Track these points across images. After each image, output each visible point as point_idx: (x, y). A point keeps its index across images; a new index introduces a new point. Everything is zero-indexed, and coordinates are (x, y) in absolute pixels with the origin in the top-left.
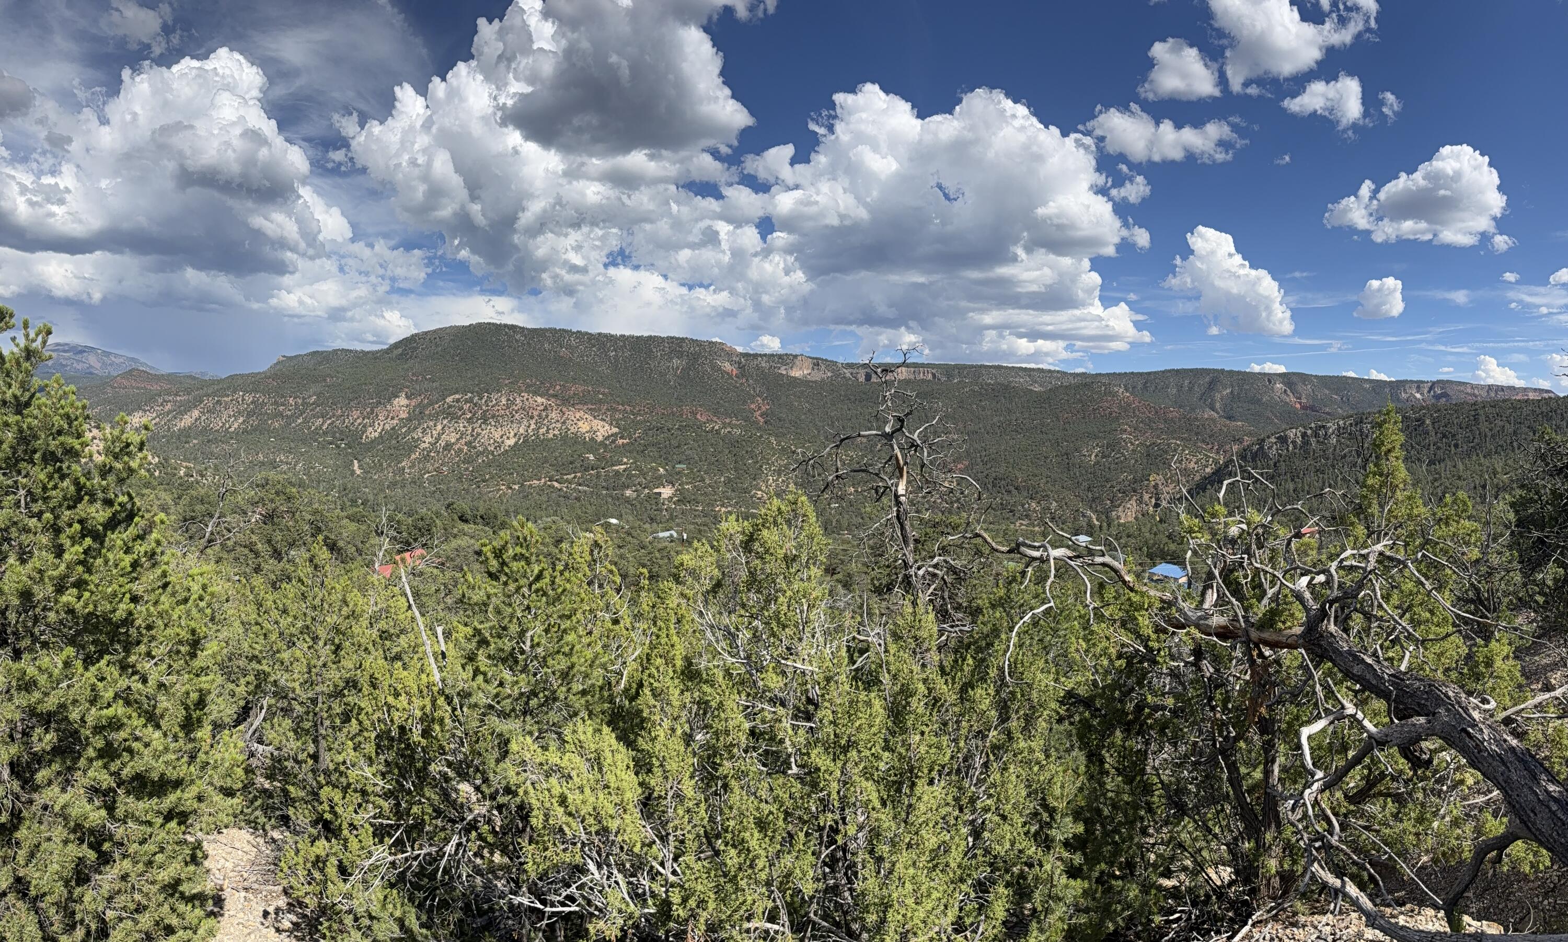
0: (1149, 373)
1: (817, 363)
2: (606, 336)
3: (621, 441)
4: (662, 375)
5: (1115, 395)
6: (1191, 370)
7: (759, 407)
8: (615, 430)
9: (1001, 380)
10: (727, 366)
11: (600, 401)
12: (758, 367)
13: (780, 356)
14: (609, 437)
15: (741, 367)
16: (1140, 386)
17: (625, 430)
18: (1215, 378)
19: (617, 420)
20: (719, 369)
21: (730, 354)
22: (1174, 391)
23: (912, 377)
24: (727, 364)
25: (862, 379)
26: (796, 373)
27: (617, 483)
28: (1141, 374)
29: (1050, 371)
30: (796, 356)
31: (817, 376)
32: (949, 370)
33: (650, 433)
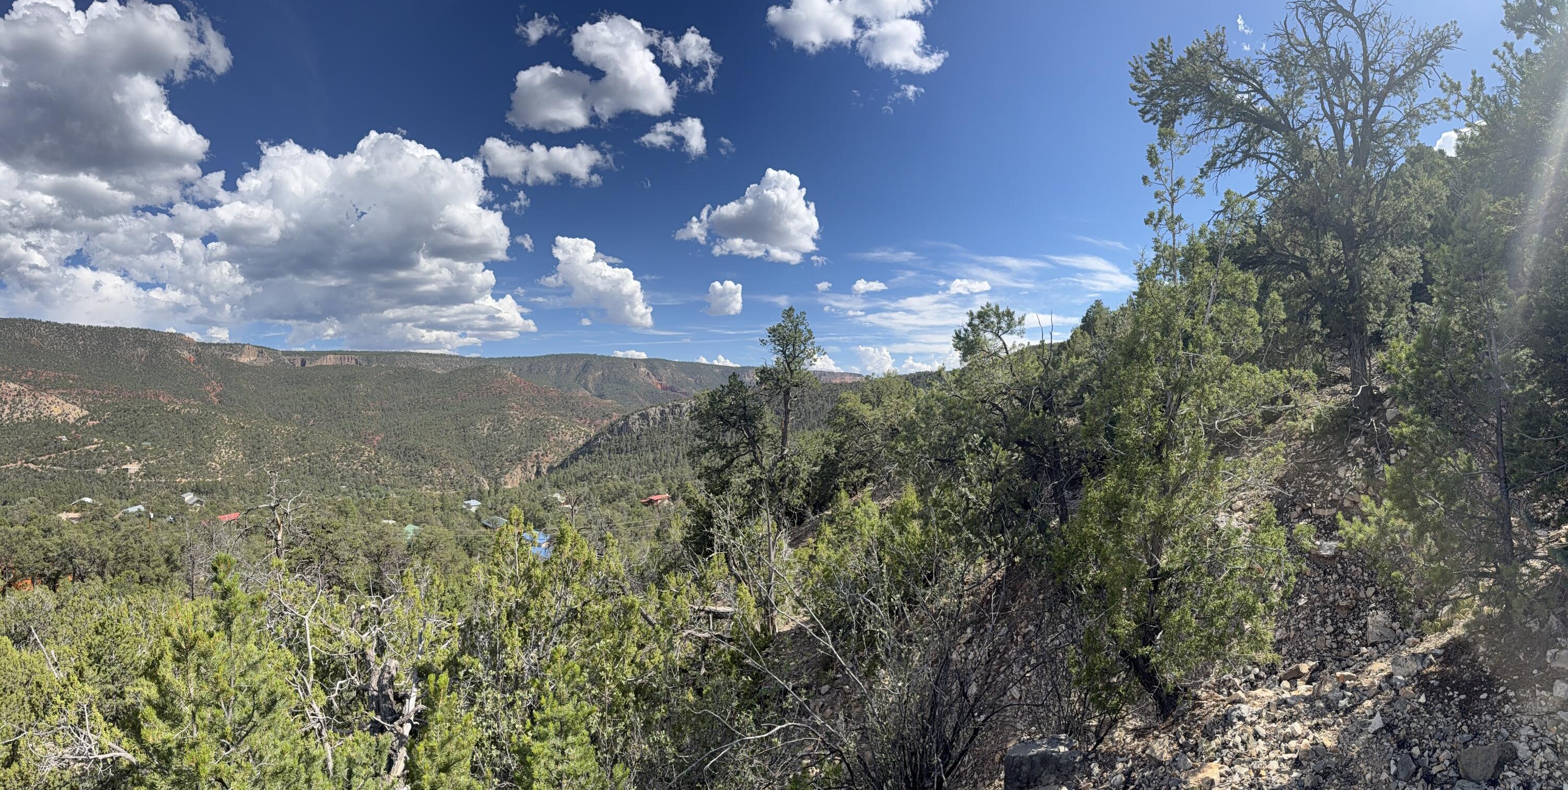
0: (533, 358)
1: (261, 351)
2: (74, 326)
3: (91, 423)
4: (127, 362)
5: (504, 376)
6: (568, 355)
7: (213, 389)
8: (86, 413)
9: (411, 364)
10: (186, 354)
11: (71, 387)
12: (212, 355)
13: (231, 345)
14: (80, 419)
15: (198, 354)
16: (526, 368)
17: (95, 412)
18: (587, 362)
19: (88, 403)
20: (179, 356)
21: (188, 343)
22: (554, 373)
23: (339, 363)
24: (186, 352)
25: (298, 364)
26: (244, 359)
27: (89, 461)
28: (527, 358)
29: (451, 356)
30: (244, 345)
31: (261, 362)
32: (369, 356)
33: (118, 414)
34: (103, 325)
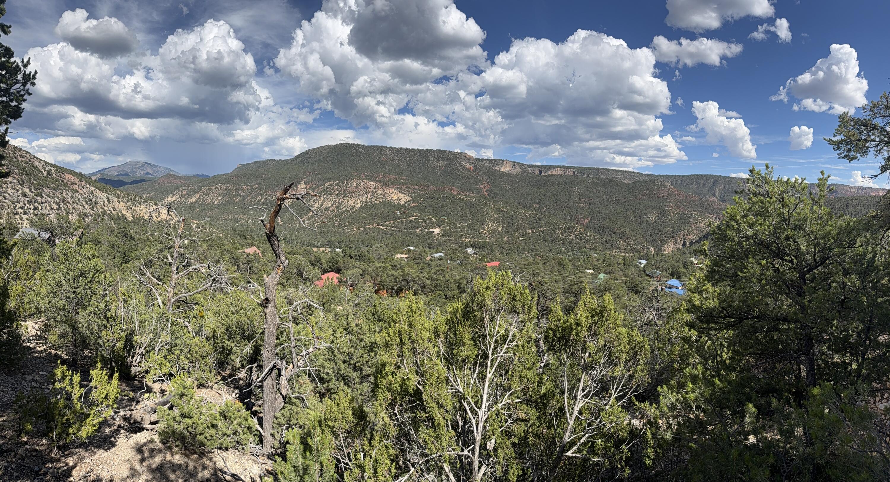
0: (684, 176)
1: (514, 164)
2: (404, 149)
3: (413, 204)
4: (434, 170)
5: (666, 187)
6: (705, 175)
7: (485, 187)
8: (410, 199)
9: (609, 176)
10: (468, 165)
11: (402, 184)
12: (484, 166)
13: (495, 160)
14: (407, 202)
15: (475, 166)
16: (679, 182)
17: (415, 198)
18: (716, 180)
19: (411, 193)
20: (464, 167)
21: (469, 159)
22: (696, 186)
23: (563, 173)
24: (467, 164)
25: (537, 173)
26: (504, 169)
27: (412, 226)
28: (680, 176)
29: (634, 173)
30: (503, 161)
31: (514, 171)
32: (582, 170)
33: (428, 200)
34: (421, 148)
